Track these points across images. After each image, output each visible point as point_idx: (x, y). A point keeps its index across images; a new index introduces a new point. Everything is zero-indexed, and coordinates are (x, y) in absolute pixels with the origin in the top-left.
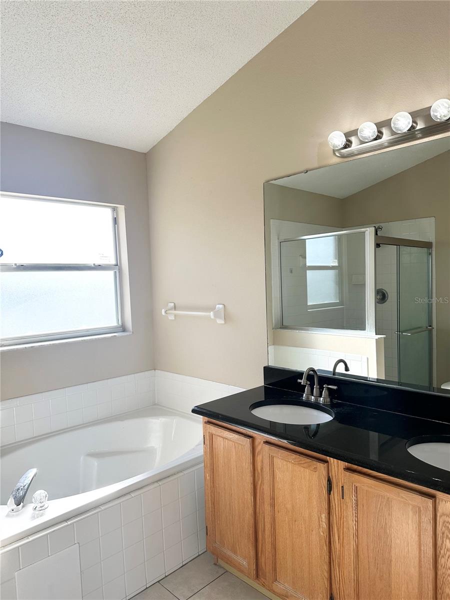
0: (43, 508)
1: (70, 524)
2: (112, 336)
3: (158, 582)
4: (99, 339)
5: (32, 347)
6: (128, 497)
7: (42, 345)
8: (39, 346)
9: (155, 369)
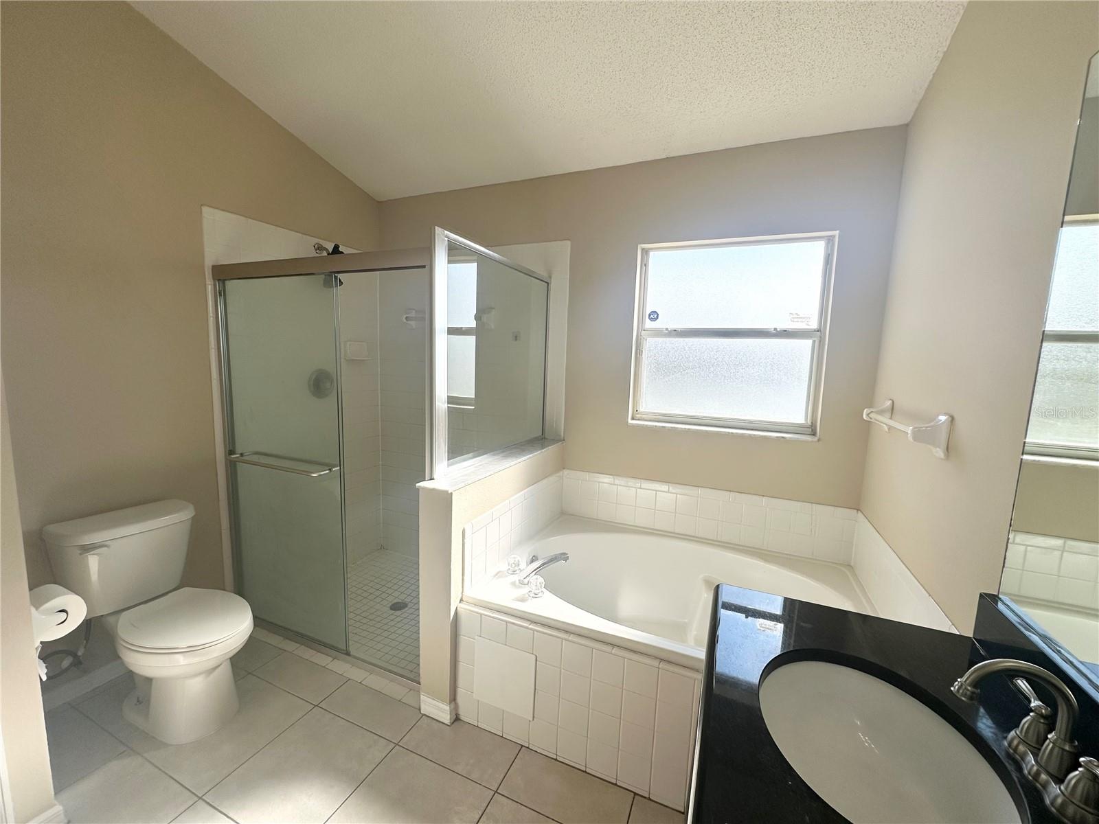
0: (536, 596)
1: (531, 629)
2: (777, 437)
3: (635, 794)
4: (765, 437)
5: (663, 427)
6: (608, 648)
7: (674, 428)
8: (672, 427)
9: (858, 510)
